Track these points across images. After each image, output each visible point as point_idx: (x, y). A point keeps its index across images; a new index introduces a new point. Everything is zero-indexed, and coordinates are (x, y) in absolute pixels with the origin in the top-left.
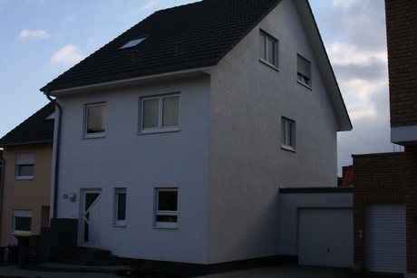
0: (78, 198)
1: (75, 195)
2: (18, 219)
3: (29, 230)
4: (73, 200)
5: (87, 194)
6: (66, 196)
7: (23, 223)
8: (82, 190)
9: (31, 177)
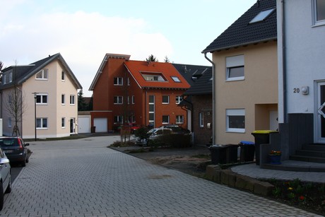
0: (312, 90)
1: (308, 87)
2: (231, 118)
3: (244, 127)
4: (306, 93)
5: (321, 86)
6: (297, 90)
7: (237, 122)
8: (316, 82)
9: (242, 78)
